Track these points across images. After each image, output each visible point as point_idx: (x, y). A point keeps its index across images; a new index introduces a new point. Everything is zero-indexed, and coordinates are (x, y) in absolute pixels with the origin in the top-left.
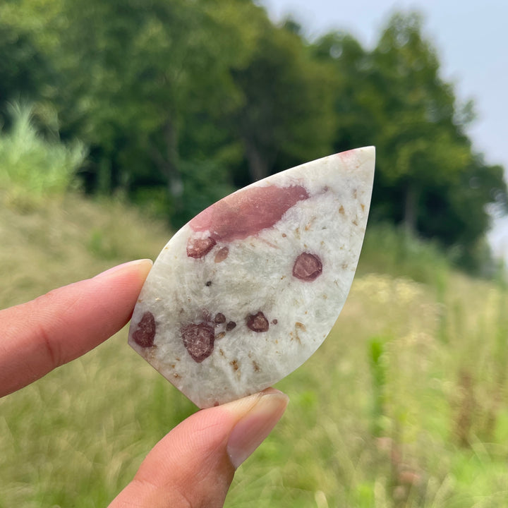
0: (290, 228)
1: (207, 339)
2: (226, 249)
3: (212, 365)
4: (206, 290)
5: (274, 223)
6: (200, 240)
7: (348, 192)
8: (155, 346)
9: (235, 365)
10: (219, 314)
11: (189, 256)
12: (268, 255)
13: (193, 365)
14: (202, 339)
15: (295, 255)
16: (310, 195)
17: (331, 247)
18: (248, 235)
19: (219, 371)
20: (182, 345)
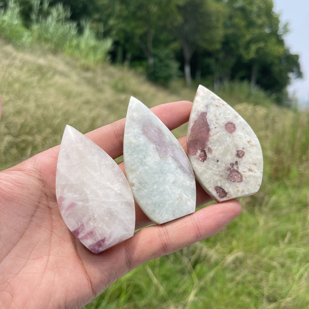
0: (214, 125)
1: (236, 173)
2: (209, 148)
3: (246, 178)
4: (219, 163)
5: (209, 128)
6: (200, 155)
7: (212, 100)
8: (228, 192)
9: (250, 170)
10: (230, 164)
11: (203, 161)
12: (219, 137)
13: (242, 184)
14: (236, 175)
15: (224, 129)
16: (206, 112)
17: (228, 116)
18: (208, 139)
19: (250, 176)
20: (233, 183)
